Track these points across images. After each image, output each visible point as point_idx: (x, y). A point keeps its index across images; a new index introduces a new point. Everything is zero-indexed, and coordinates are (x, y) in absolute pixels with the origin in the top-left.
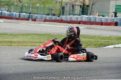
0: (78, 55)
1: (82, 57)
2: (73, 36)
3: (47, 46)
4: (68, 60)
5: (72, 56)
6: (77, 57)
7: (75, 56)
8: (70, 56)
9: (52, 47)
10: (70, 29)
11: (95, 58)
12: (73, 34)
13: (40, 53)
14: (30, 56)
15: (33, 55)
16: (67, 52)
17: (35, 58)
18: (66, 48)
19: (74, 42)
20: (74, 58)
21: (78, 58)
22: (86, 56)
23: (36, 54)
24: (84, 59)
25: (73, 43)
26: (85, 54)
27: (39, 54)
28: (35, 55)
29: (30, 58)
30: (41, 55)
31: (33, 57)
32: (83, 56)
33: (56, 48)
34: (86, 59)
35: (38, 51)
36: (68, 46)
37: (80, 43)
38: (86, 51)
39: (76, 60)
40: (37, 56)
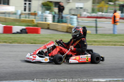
0: (81, 56)
1: (86, 59)
2: (78, 36)
3: (47, 47)
4: (69, 62)
6: (80, 59)
8: (71, 58)
9: (54, 47)
10: (75, 29)
11: (102, 59)
12: (78, 35)
13: (39, 55)
14: (29, 58)
15: (31, 57)
17: (33, 60)
20: (75, 59)
21: (80, 60)
22: (90, 57)
25: (77, 44)
26: (90, 55)
27: (38, 55)
29: (28, 60)
30: (40, 57)
31: (31, 59)
33: (58, 49)
34: (90, 61)
35: (37, 53)
38: (93, 52)
39: (78, 62)
40: (35, 57)
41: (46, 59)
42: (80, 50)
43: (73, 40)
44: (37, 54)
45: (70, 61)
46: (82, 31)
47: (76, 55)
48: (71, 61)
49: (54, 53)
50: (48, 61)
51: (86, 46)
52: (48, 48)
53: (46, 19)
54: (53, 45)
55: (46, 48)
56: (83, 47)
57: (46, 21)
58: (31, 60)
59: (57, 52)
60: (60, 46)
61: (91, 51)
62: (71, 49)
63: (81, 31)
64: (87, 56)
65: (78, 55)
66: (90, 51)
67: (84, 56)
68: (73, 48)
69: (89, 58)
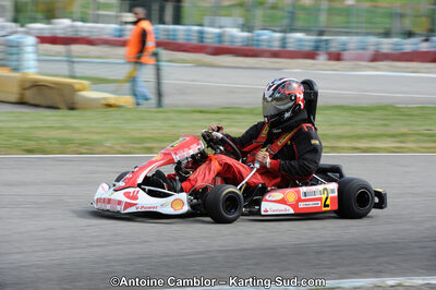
0: (303, 189)
1: (320, 199)
2: (287, 115)
3: (177, 158)
4: (258, 213)
5: (277, 195)
6: (300, 200)
7: (290, 194)
8: (267, 197)
9: (199, 160)
10: (274, 90)
11: (377, 200)
12: (287, 111)
13: (147, 188)
14: (109, 201)
15: (120, 196)
16: (260, 180)
17: (128, 205)
18: (257, 165)
19: (291, 139)
20: (282, 201)
21: (301, 205)
22: (336, 194)
23: (131, 190)
24: (326, 206)
25: (286, 145)
26: (334, 186)
27: (144, 190)
28: (127, 195)
29: (108, 207)
30: (151, 193)
31: (120, 203)
32: (324, 197)
33: (215, 166)
34: (336, 207)
35: (140, 180)
36: (264, 157)
37: (313, 142)
38: (341, 176)
39: (292, 211)
41: (179, 202)
44: (139, 185)
45: (263, 209)
46: (302, 96)
48: (270, 205)
49: (200, 179)
50: (186, 208)
52: (179, 163)
54: (197, 151)
55: (171, 161)
56: (308, 156)
58: (119, 208)
59: (212, 175)
61: (336, 170)
63: (298, 95)
64: (325, 189)
66: (331, 173)
67: (314, 188)
68: (268, 160)
69: (330, 195)
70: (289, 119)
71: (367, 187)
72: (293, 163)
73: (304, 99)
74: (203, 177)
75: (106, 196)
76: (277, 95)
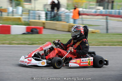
0: (82, 59)
1: (87, 62)
2: (78, 36)
3: (44, 49)
4: (68, 66)
5: (74, 61)
6: (81, 62)
8: (71, 61)
9: (52, 49)
10: (74, 29)
11: (105, 62)
12: (78, 35)
13: (35, 58)
14: (23, 62)
15: (26, 60)
17: (28, 63)
18: (69, 51)
20: (76, 63)
21: (81, 64)
22: (92, 61)
23: (30, 58)
24: (90, 64)
26: (92, 58)
27: (34, 58)
28: (28, 60)
29: (23, 63)
30: (36, 60)
31: (26, 62)
32: (89, 61)
33: (56, 51)
34: (93, 65)
35: (33, 55)
38: (95, 55)
39: (78, 66)
40: (31, 61)
41: (44, 62)
42: (81, 52)
43: (73, 41)
44: (32, 57)
46: (83, 31)
47: (76, 58)
48: (71, 64)
50: (46, 64)
51: (87, 48)
52: (45, 50)
53: (39, 16)
54: (50, 47)
55: (42, 50)
56: (84, 49)
57: (39, 19)
58: (26, 64)
59: (55, 54)
60: (59, 47)
61: (94, 53)
62: (71, 51)
63: (82, 30)
64: (89, 59)
65: (78, 58)
66: (92, 54)
67: (86, 59)
68: (73, 50)
69: (91, 61)
70: (79, 37)
71: (102, 58)
72: (80, 51)
73: (84, 31)
74: (52, 55)
75: (22, 60)
76: (75, 30)
